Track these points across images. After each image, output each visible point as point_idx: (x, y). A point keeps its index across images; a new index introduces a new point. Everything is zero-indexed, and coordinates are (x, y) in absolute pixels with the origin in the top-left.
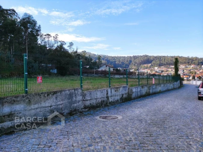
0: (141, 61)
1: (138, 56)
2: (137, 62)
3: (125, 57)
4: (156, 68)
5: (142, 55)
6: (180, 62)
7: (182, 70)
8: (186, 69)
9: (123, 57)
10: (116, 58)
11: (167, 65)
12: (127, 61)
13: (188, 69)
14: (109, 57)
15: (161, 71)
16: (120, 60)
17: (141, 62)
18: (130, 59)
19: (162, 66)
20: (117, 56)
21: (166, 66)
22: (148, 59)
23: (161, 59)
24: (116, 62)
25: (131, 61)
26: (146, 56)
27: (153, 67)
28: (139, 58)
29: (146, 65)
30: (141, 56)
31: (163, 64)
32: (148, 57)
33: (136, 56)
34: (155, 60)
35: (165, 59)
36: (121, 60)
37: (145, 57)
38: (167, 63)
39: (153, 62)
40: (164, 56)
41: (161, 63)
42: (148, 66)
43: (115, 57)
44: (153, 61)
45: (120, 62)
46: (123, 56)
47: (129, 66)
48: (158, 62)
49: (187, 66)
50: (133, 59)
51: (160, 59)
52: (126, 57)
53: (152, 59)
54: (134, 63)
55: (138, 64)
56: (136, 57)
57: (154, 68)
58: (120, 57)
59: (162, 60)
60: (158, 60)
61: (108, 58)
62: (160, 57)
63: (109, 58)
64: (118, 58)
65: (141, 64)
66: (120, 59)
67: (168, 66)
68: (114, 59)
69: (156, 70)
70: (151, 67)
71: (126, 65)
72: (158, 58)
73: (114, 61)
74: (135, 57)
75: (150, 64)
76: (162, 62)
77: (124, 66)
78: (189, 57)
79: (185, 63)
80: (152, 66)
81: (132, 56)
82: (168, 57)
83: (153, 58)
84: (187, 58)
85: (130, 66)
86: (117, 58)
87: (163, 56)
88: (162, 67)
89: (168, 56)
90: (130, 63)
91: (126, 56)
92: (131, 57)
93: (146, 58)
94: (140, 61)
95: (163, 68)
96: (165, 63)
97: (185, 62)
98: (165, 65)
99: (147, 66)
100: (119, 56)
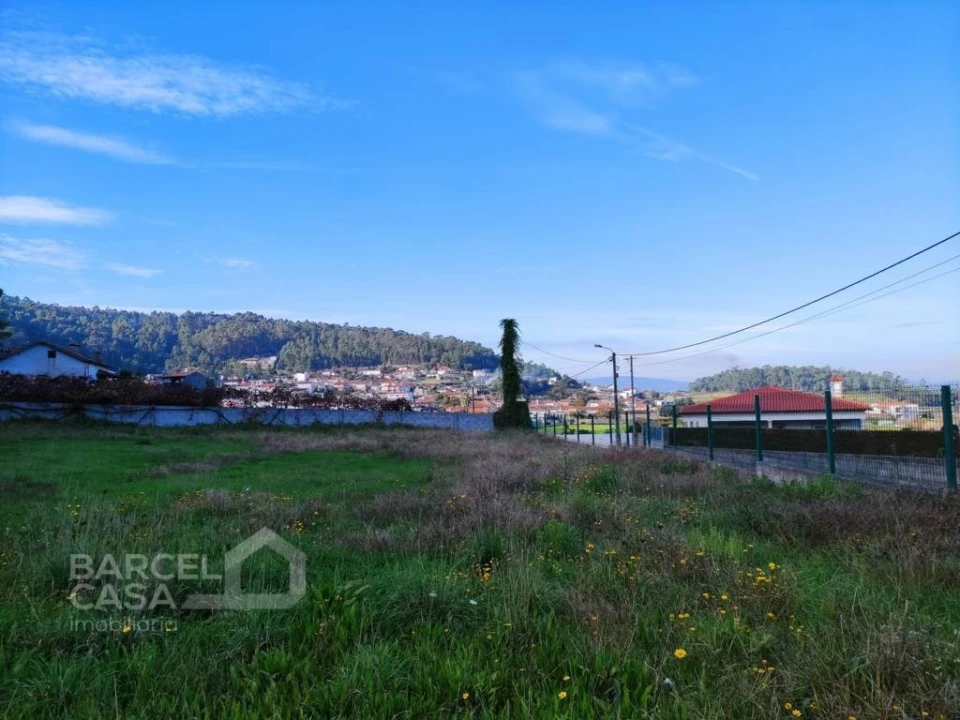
0: (230, 340)
1: (213, 315)
2: (205, 344)
3: (137, 315)
4: (301, 377)
5: (231, 313)
6: (398, 353)
7: (407, 389)
8: (421, 383)
9: (129, 316)
10: (83, 319)
11: (347, 363)
12: (154, 337)
13: (429, 385)
14: (41, 307)
15: (322, 391)
16: (110, 330)
17: (226, 348)
18: (169, 329)
19: (323, 367)
20: (89, 306)
21: (341, 369)
22: (264, 333)
23: (322, 337)
24: (88, 336)
25: (176, 336)
26: (255, 319)
27: (285, 372)
28: (217, 327)
29: (251, 363)
30: (225, 316)
31: (328, 358)
32: (262, 324)
33: (199, 315)
34: (294, 340)
35: (336, 339)
36: (115, 328)
37: (249, 324)
38: (345, 356)
39: (285, 350)
40: (333, 326)
41: (319, 355)
42: (265, 367)
43: (82, 312)
44: (284, 342)
45: (109, 338)
46: (130, 309)
47: (163, 366)
48: (309, 352)
49: (423, 372)
50: (183, 332)
51: (317, 335)
52: (146, 316)
53: (281, 335)
54: (189, 351)
55: (212, 356)
56: (199, 321)
57: (290, 378)
58: (113, 316)
59: (324, 343)
60: (307, 338)
61: (33, 315)
62: (317, 327)
63: (38, 313)
64: (94, 315)
65: (226, 357)
66: (110, 322)
67: (352, 369)
68: (73, 323)
69: (300, 386)
70: (279, 372)
71: (147, 357)
72: (308, 334)
73: (70, 334)
74: (195, 321)
75: (274, 359)
76: (323, 352)
77: (135, 362)
78: (426, 334)
79: (416, 358)
80: (283, 367)
81: (179, 312)
82: (350, 329)
83: (286, 328)
84: (421, 338)
85: (167, 363)
86: (90, 319)
87: (330, 322)
88: (326, 373)
89: (350, 325)
90: (169, 350)
91: (148, 312)
92: (172, 318)
93: (250, 327)
94: (225, 342)
95: (330, 377)
96: (339, 358)
97: (413, 354)
98: (338, 363)
99: (259, 366)
100: (103, 308)
